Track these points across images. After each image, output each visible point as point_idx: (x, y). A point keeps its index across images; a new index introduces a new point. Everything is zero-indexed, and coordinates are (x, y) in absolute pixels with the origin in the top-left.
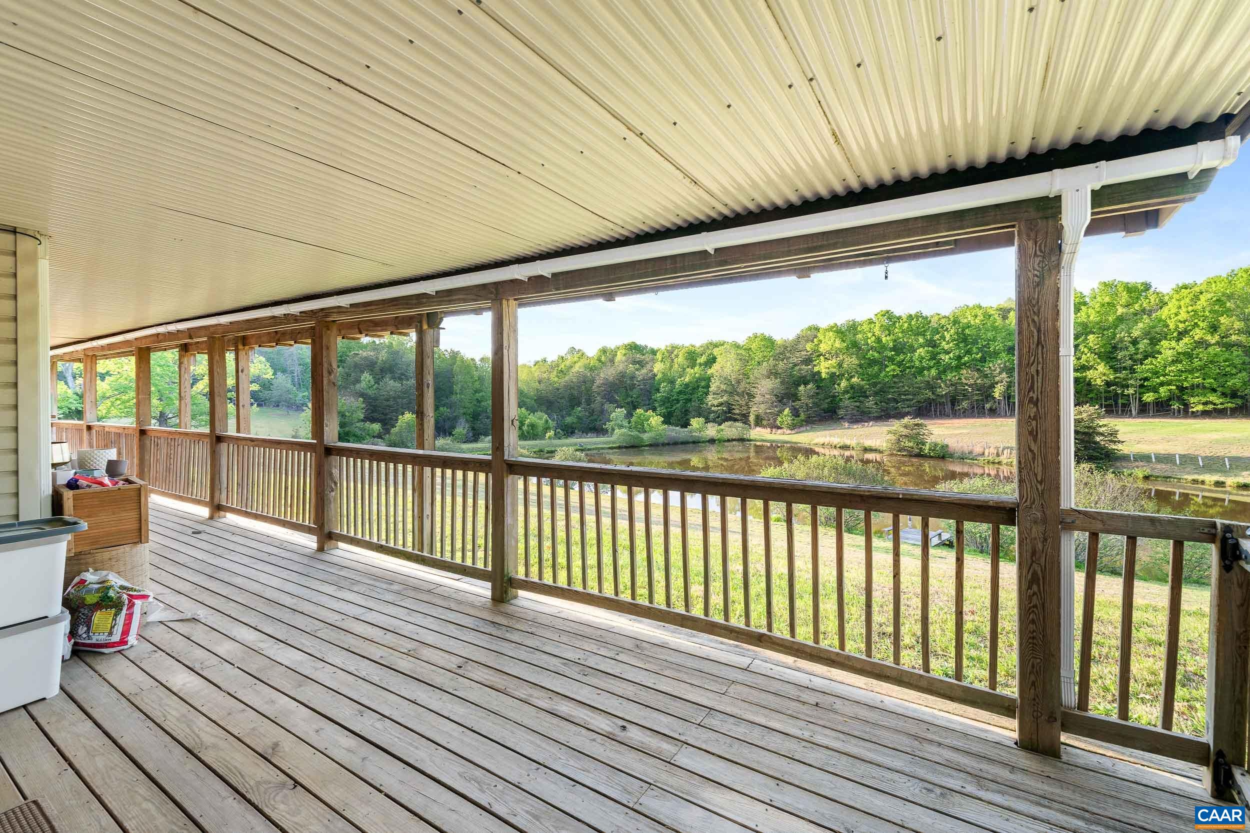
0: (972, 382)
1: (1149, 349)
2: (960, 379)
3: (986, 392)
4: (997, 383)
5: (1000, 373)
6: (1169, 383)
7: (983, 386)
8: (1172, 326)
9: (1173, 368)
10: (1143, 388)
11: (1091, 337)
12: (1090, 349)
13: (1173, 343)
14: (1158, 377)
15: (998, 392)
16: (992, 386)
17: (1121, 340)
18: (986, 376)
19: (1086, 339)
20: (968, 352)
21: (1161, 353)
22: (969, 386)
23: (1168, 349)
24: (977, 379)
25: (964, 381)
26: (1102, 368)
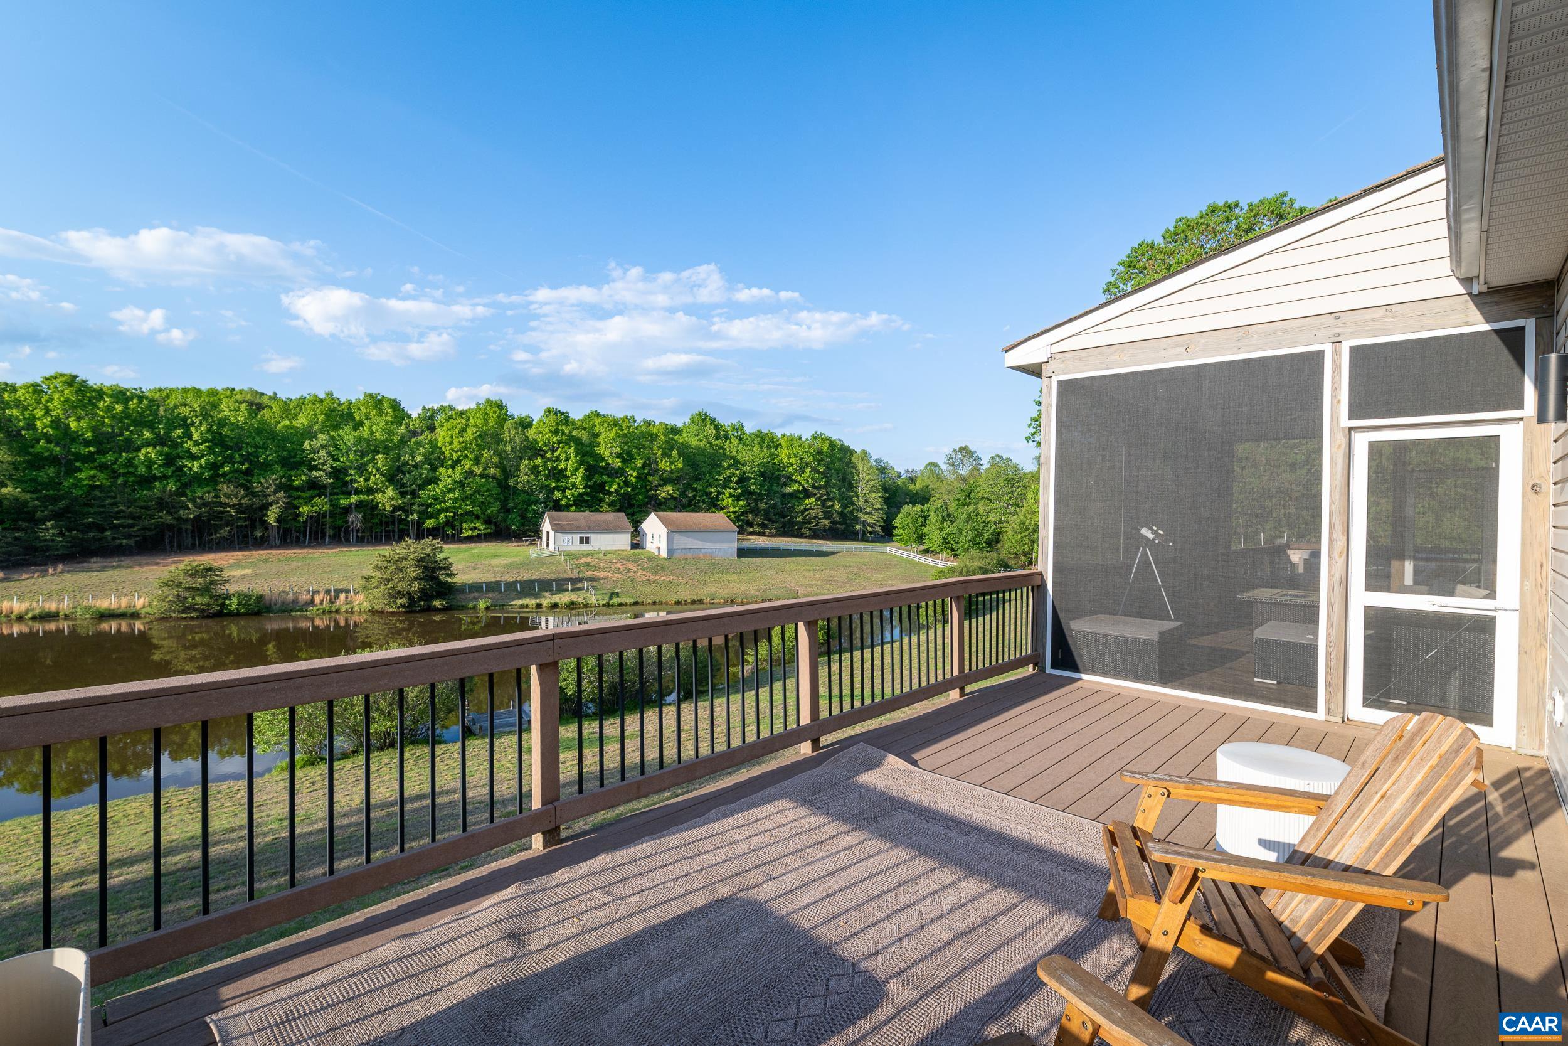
0: (235, 501)
1: (431, 475)
2: (217, 496)
3: (254, 516)
4: (271, 504)
5: (275, 492)
6: (447, 510)
7: (250, 507)
8: (447, 454)
9: (452, 495)
10: (425, 515)
11: (380, 457)
12: (378, 470)
13: (450, 471)
14: (440, 504)
15: (272, 517)
16: (266, 507)
17: (406, 463)
18: (254, 494)
19: (373, 459)
20: (229, 460)
21: (441, 481)
22: (233, 506)
23: (447, 477)
24: (243, 497)
25: (223, 499)
26: (390, 492)
